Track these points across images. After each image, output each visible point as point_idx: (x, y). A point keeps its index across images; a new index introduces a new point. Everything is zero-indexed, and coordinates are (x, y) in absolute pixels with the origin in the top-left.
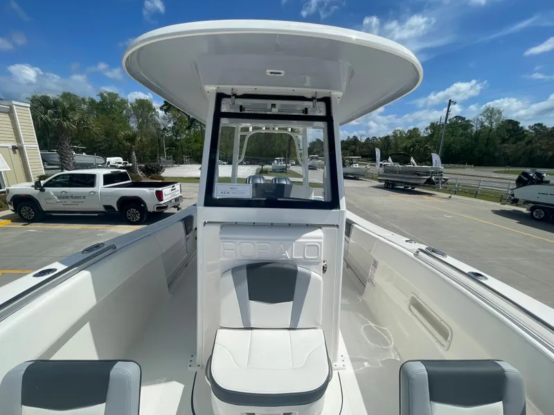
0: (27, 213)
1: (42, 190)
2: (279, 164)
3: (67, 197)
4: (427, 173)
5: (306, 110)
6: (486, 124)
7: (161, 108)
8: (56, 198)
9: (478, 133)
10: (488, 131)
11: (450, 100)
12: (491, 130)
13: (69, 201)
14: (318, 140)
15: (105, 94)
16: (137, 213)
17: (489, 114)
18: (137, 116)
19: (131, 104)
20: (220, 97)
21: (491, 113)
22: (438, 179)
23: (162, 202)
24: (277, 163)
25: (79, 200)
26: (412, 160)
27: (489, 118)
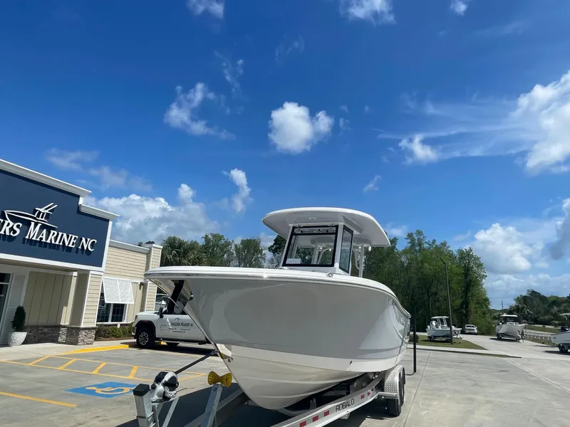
0: (144, 338)
1: (161, 317)
2: (440, 328)
3: (178, 324)
5: (328, 230)
7: (270, 249)
8: (170, 324)
13: (178, 328)
14: (533, 292)
15: (210, 236)
18: (239, 258)
19: (236, 246)
20: (294, 228)
24: (437, 326)
25: (187, 328)
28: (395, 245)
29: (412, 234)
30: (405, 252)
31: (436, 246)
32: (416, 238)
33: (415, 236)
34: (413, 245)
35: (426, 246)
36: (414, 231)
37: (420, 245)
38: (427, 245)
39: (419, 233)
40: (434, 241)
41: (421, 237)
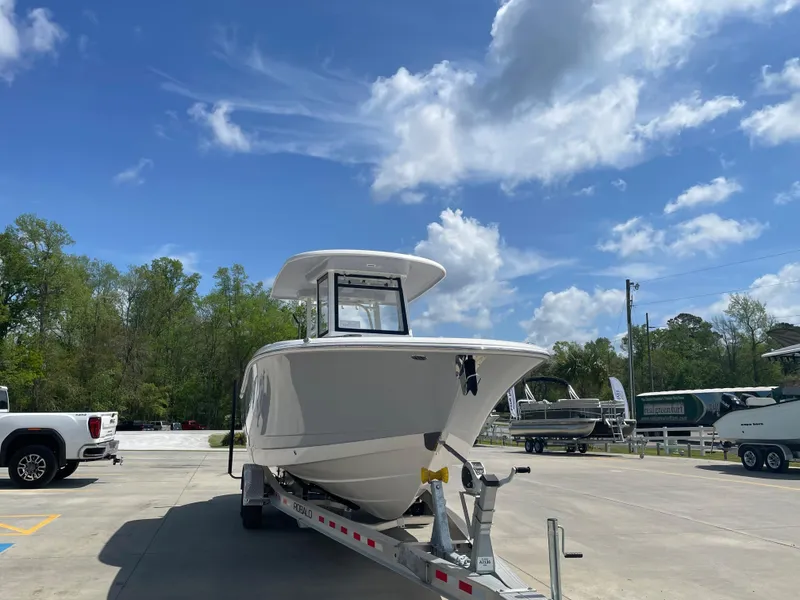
4: (596, 412)
5: (387, 284)
6: (742, 331)
9: (733, 350)
10: (748, 346)
11: (628, 281)
12: (754, 345)
16: (41, 464)
17: (742, 312)
21: (745, 310)
22: (614, 423)
23: (97, 441)
26: (572, 391)
27: (743, 318)
28: (195, 286)
29: (226, 270)
30: (211, 299)
31: (263, 293)
32: (232, 278)
33: (231, 274)
34: (226, 289)
35: (246, 291)
36: (229, 266)
37: (237, 288)
38: (249, 291)
39: (238, 269)
40: (260, 284)
41: (241, 276)
